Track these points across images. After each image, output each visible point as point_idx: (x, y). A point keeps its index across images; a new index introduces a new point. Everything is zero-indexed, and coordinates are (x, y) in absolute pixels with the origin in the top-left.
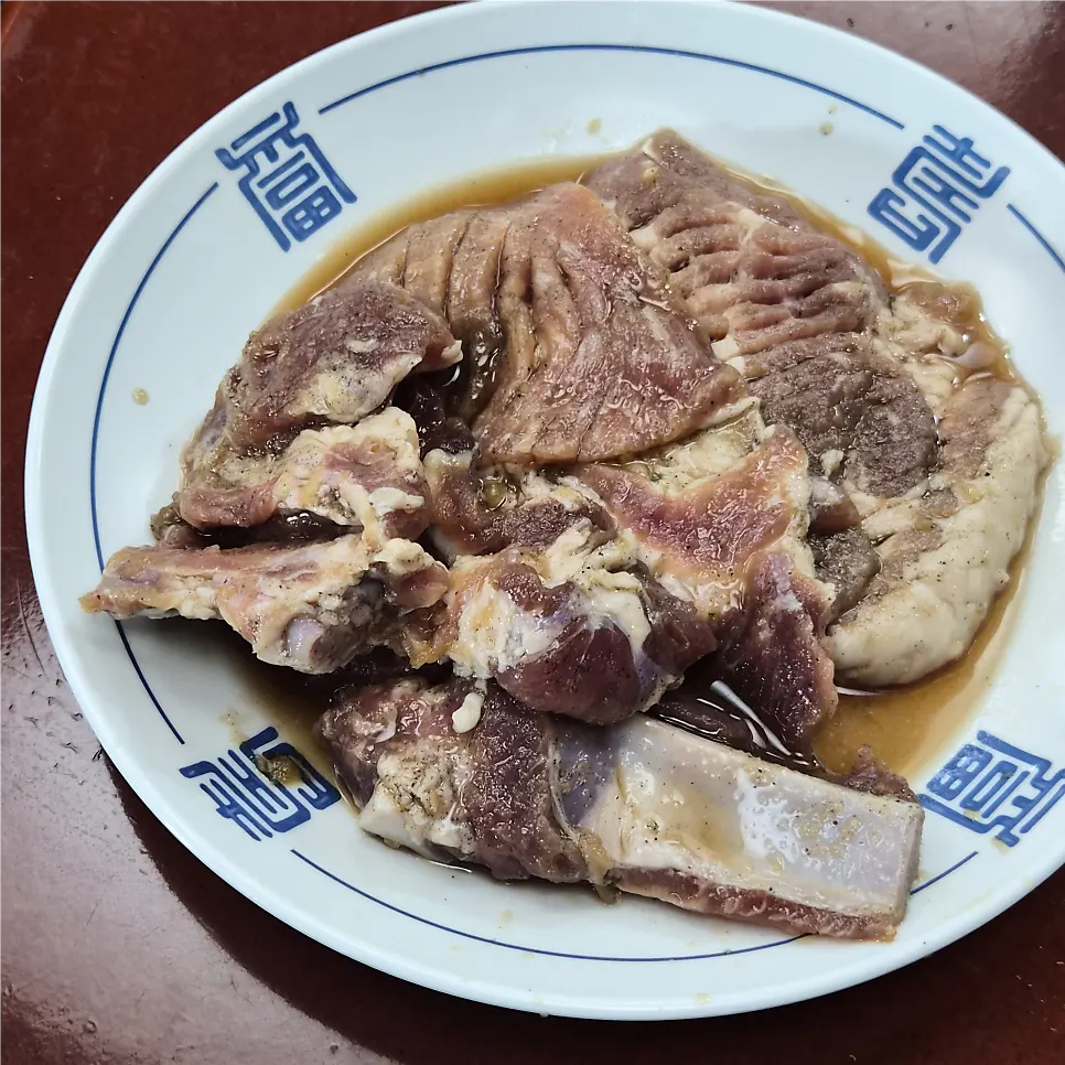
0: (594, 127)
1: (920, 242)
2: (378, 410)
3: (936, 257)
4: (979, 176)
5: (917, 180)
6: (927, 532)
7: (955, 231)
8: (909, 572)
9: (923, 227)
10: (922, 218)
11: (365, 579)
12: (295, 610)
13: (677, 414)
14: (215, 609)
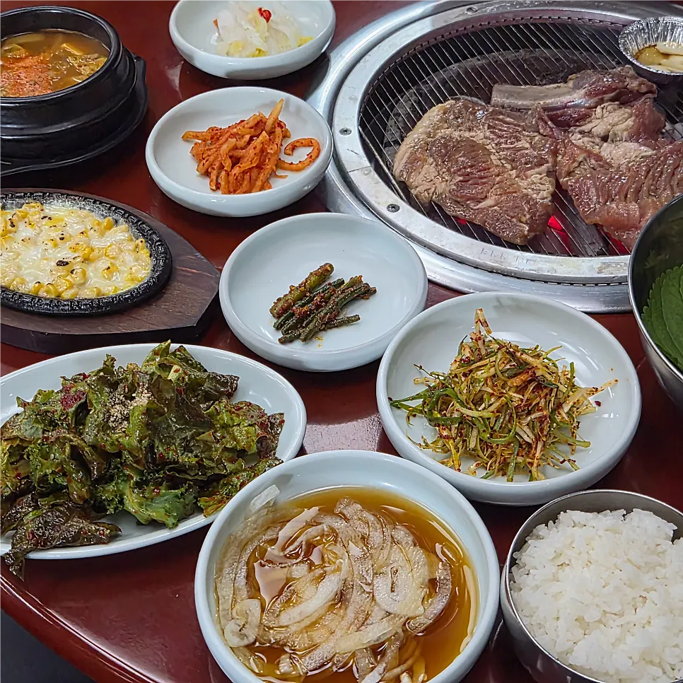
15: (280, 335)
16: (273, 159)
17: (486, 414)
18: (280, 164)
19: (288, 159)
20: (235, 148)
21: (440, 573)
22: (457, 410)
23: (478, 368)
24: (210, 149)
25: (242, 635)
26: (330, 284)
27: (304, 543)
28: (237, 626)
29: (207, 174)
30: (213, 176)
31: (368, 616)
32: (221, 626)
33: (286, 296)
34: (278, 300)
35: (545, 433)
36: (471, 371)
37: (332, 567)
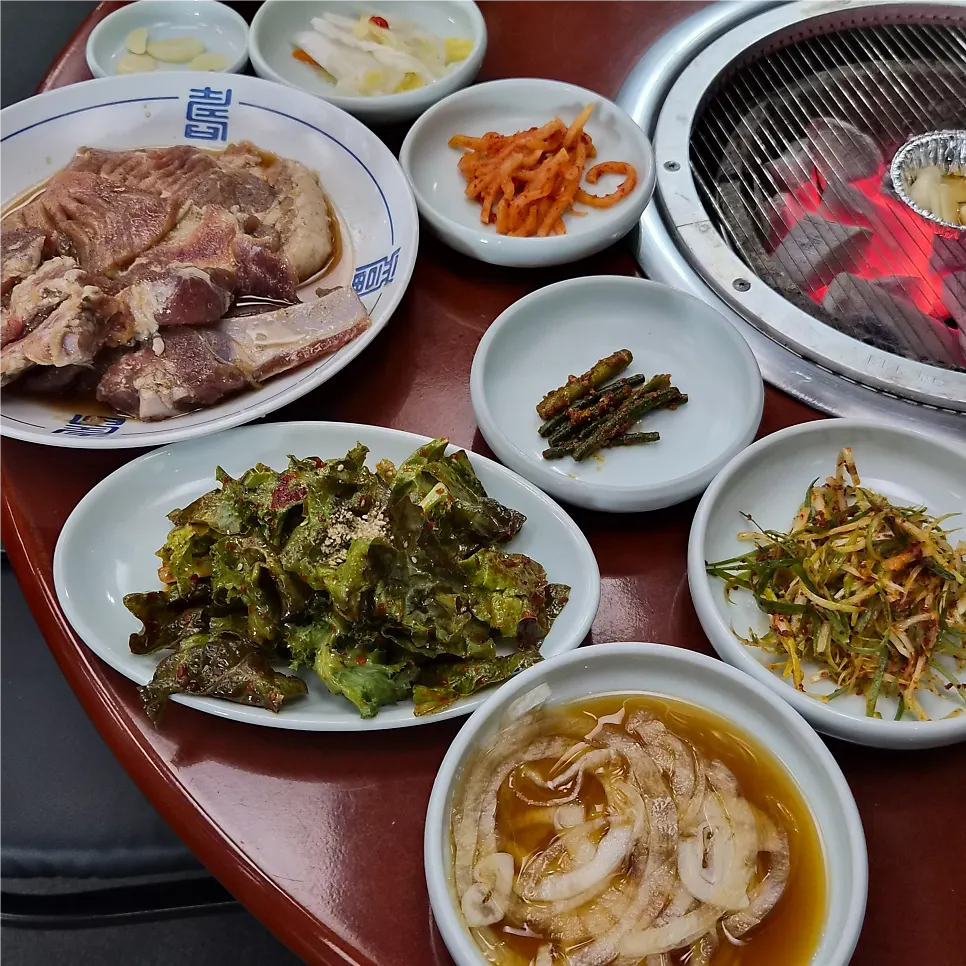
0: (48, 161)
1: (214, 136)
2: (40, 265)
3: (224, 138)
4: (220, 99)
5: (197, 115)
6: (289, 213)
7: (225, 125)
8: (292, 227)
9: (212, 131)
10: (209, 128)
11: (83, 309)
12: (62, 333)
13: (164, 219)
14: (26, 359)
15: (546, 446)
16: (572, 189)
17: (845, 607)
18: (578, 196)
19: (591, 190)
20: (521, 167)
21: (774, 844)
22: (801, 593)
23: (839, 535)
24: (486, 165)
25: (486, 910)
26: (624, 380)
27: (580, 773)
28: (480, 895)
29: (478, 199)
30: (488, 202)
31: (668, 903)
32: (457, 892)
33: (561, 389)
34: (549, 394)
35: (931, 645)
36: (827, 538)
37: (620, 818)
